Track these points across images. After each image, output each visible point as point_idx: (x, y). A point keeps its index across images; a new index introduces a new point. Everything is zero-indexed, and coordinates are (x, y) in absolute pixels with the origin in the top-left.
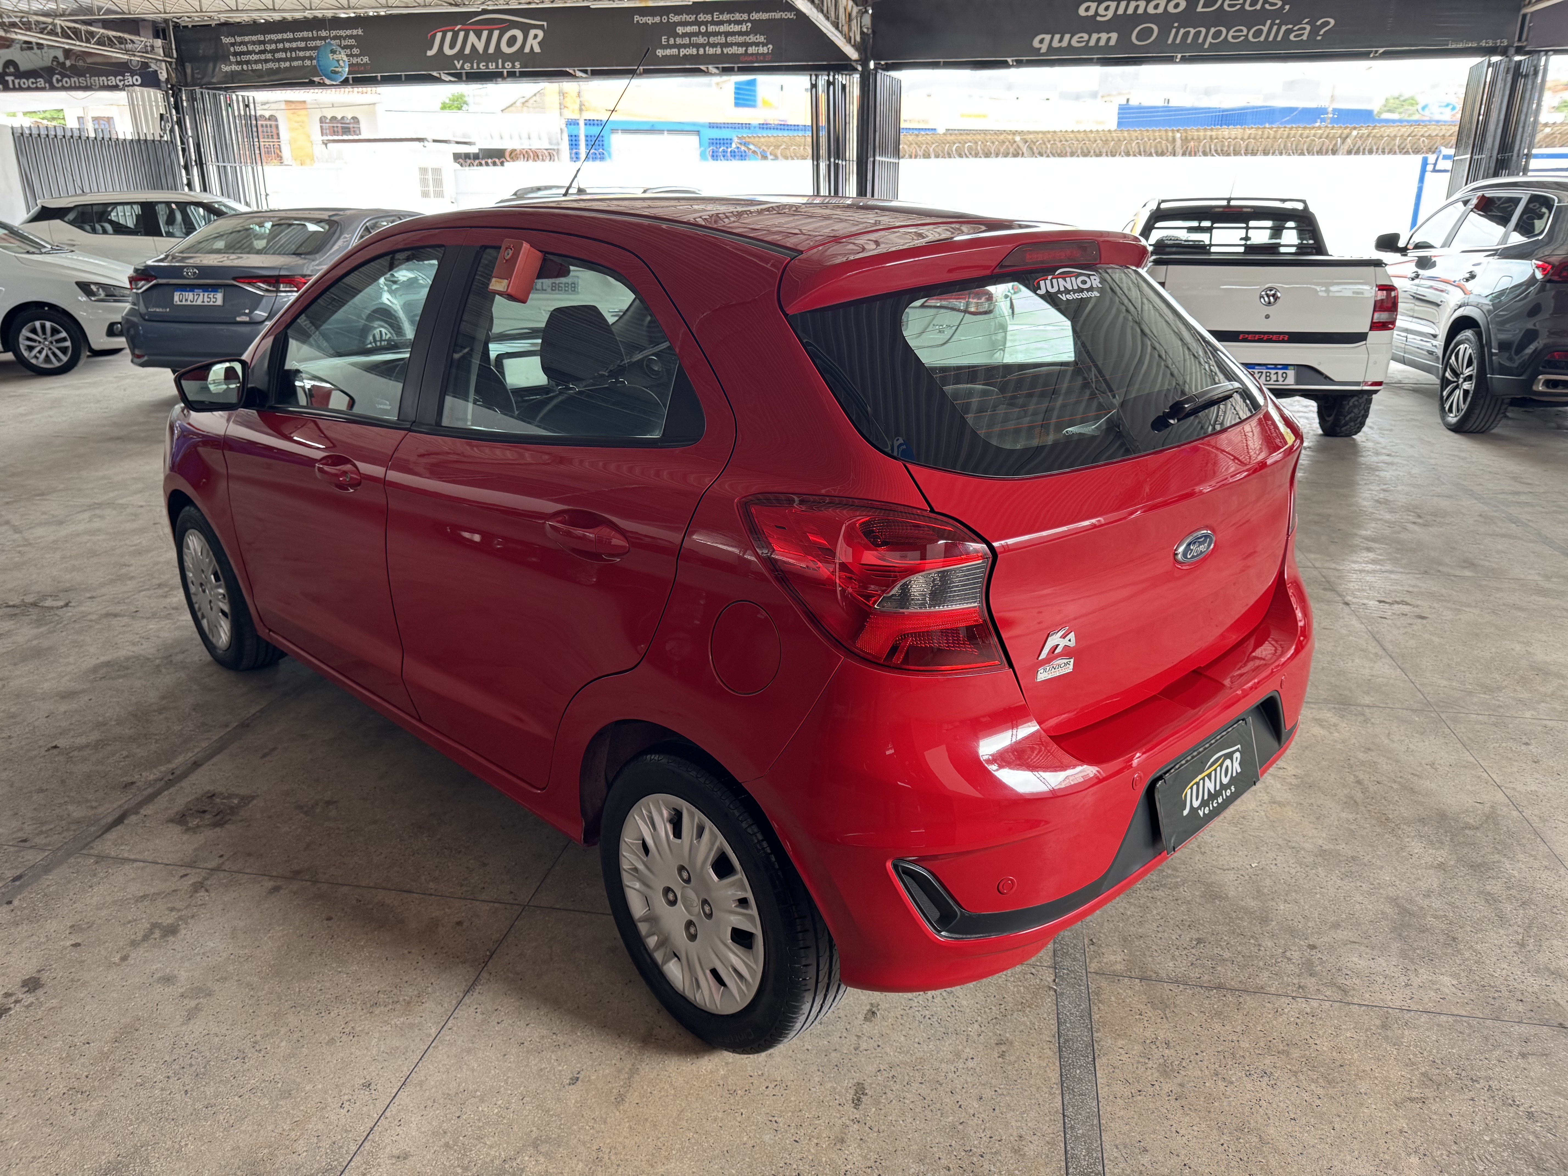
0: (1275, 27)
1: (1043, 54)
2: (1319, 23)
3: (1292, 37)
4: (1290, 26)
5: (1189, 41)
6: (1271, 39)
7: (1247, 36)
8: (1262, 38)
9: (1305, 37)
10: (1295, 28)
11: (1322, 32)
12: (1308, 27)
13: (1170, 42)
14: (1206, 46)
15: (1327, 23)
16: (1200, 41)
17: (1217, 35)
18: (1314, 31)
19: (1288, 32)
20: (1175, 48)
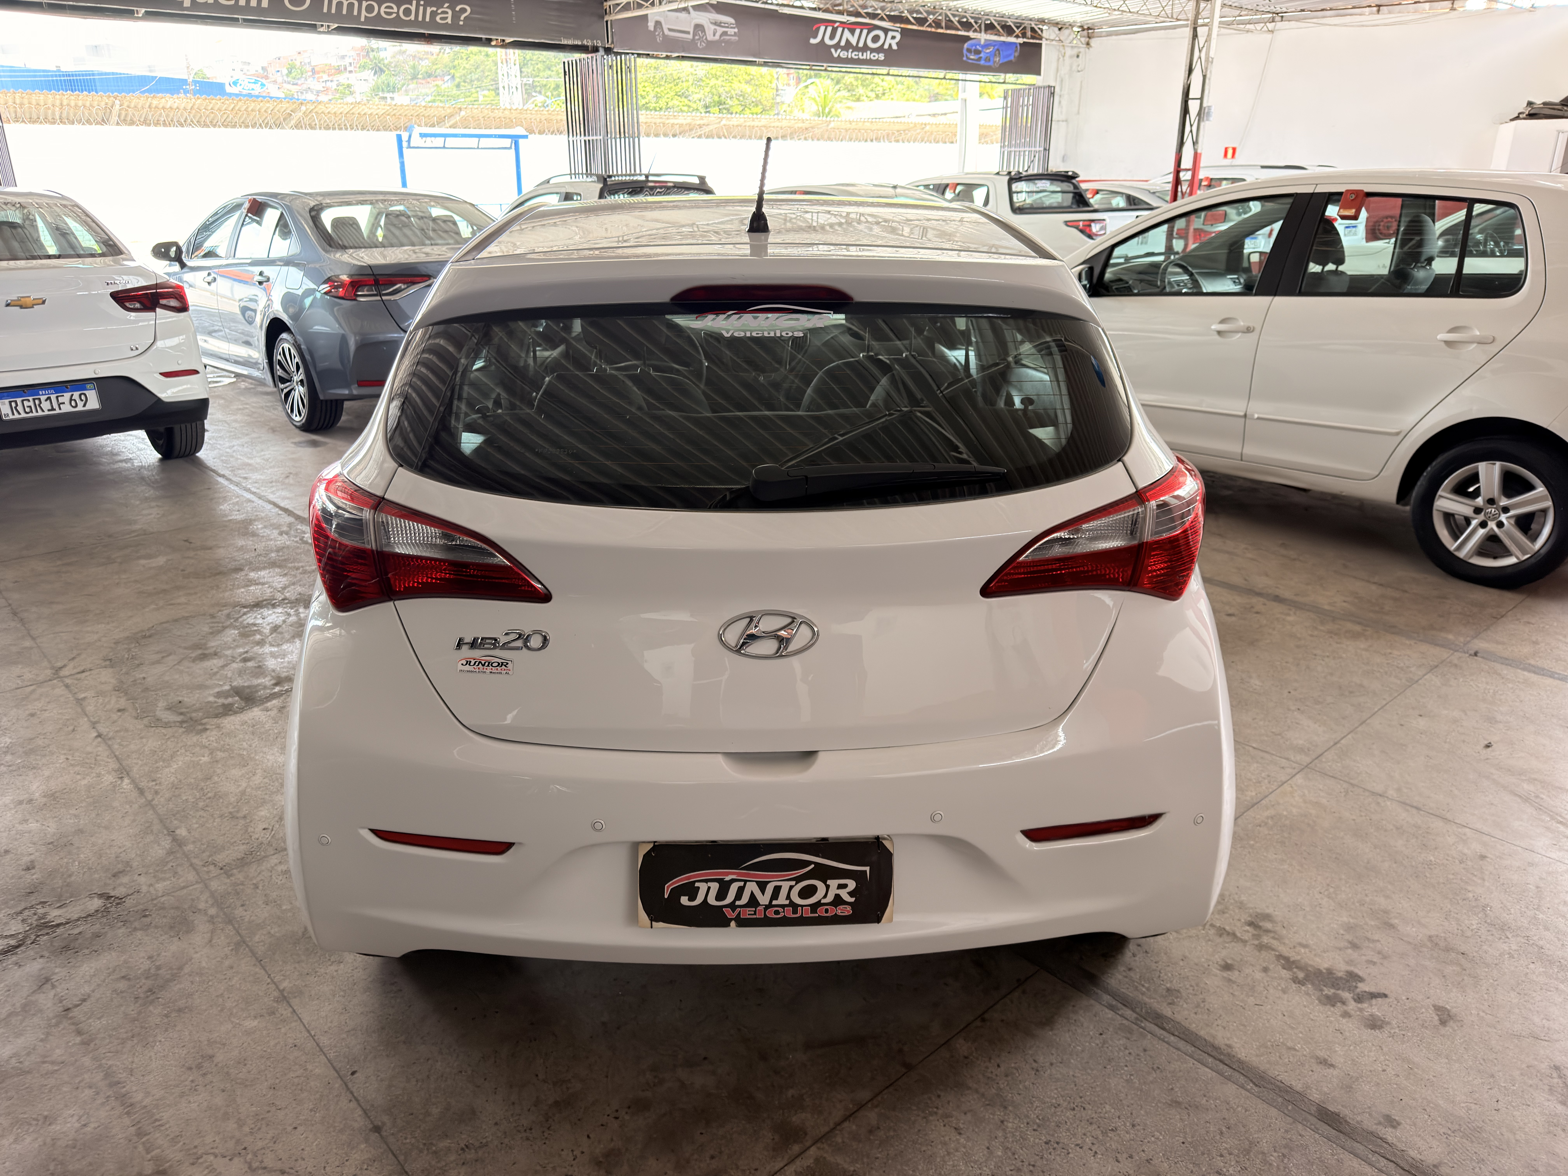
0: (421, 8)
1: (187, 9)
2: (458, 9)
3: (438, 19)
4: (435, 9)
5: (344, 12)
6: (420, 19)
7: (398, 13)
8: (412, 17)
9: (449, 21)
10: (439, 11)
11: (462, 18)
12: (450, 12)
13: (325, 10)
14: (363, 19)
15: (464, 10)
16: (355, 13)
17: (370, 9)
18: (456, 16)
19: (434, 14)
20: (329, 17)
